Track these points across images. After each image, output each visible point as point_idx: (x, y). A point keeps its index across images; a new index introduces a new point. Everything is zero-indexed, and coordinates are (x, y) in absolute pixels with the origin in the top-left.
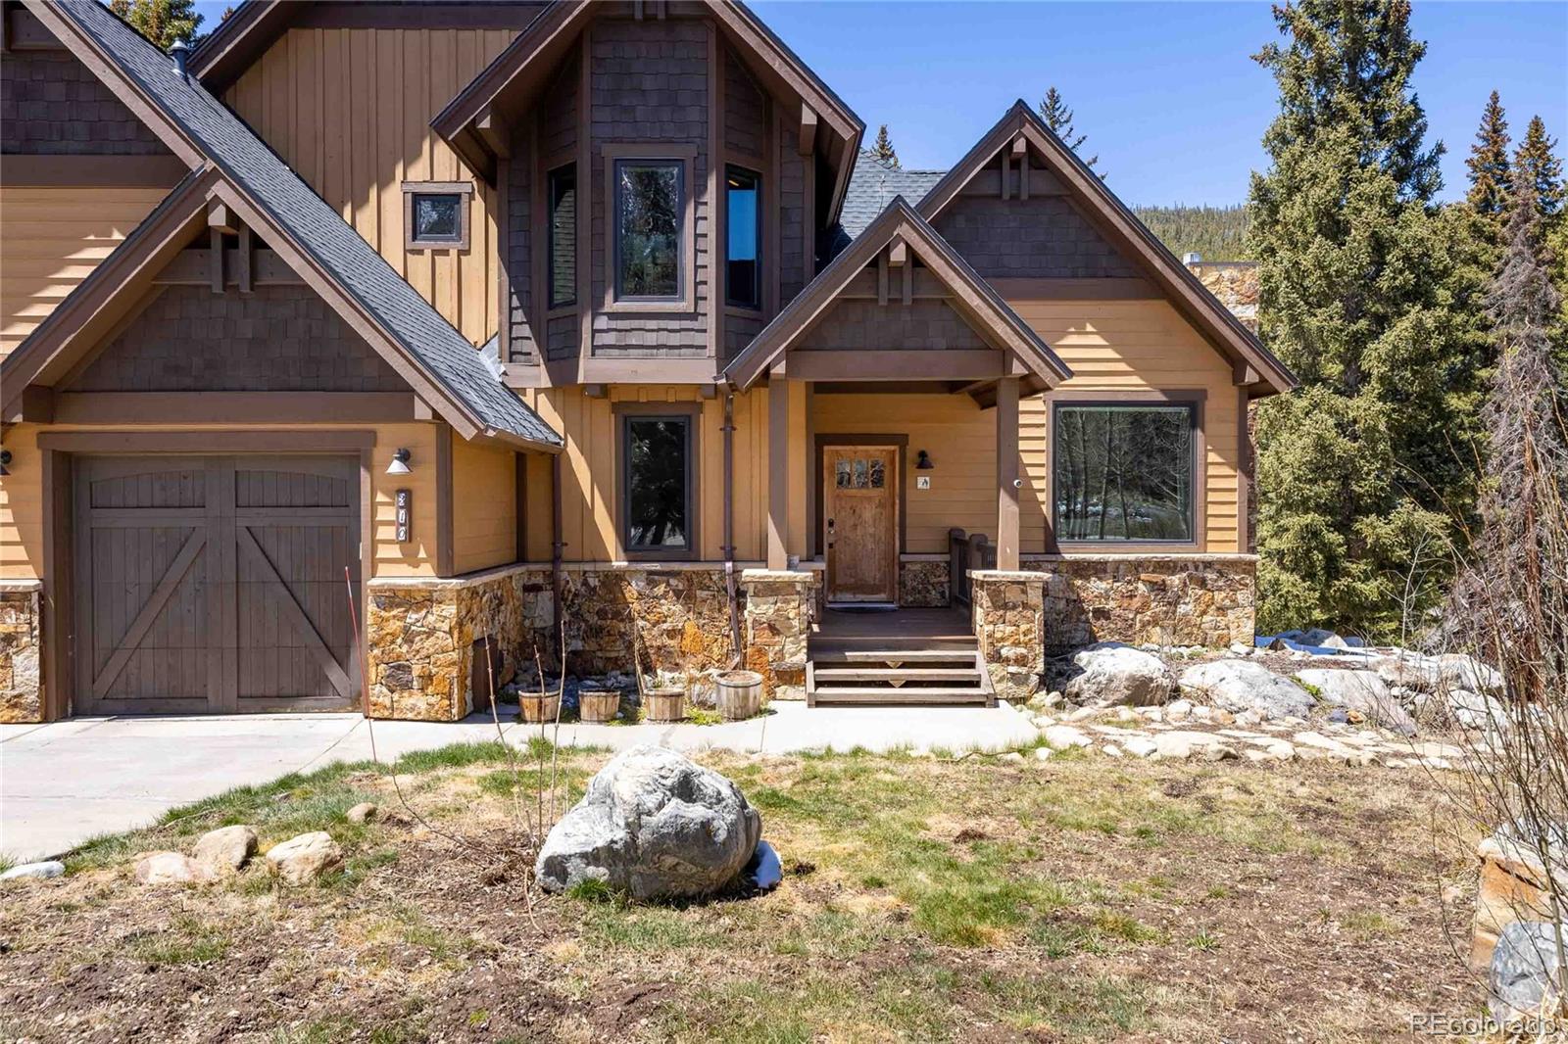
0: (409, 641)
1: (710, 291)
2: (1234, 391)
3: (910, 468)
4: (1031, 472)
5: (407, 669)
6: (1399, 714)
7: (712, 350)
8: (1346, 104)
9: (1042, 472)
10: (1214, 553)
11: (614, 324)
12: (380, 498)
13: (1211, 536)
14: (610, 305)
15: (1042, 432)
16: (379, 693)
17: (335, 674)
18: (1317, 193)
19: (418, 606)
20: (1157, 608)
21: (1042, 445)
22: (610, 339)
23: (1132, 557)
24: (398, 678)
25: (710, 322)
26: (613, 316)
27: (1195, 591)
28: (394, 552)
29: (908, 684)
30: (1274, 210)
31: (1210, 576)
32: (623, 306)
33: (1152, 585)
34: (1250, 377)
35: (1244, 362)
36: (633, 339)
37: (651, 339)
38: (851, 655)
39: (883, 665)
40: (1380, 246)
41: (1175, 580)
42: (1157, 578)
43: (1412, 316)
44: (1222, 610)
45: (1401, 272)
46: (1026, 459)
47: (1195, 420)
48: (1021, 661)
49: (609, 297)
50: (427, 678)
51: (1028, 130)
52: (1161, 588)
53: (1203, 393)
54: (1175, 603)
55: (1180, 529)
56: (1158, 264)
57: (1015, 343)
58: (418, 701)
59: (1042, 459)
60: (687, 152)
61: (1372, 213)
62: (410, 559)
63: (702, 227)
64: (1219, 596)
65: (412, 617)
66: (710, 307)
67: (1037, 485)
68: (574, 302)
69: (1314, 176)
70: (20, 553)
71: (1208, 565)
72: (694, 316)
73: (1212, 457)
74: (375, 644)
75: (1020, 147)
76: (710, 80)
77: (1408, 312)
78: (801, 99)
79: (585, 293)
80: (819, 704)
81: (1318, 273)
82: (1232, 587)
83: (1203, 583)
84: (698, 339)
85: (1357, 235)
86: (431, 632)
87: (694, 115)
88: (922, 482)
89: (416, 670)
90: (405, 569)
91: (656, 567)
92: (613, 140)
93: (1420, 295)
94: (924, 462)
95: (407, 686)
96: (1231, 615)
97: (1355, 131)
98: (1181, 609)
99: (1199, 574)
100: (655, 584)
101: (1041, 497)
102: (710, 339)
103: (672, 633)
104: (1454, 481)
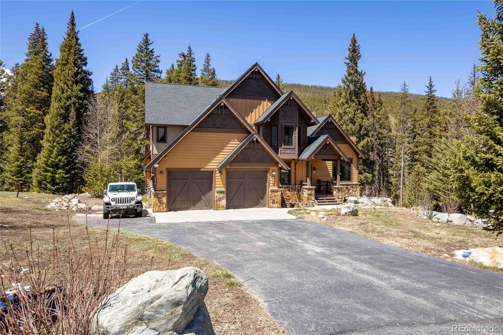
0: (275, 197)
1: (297, 145)
2: (357, 158)
3: (313, 170)
4: (329, 170)
5: (275, 201)
6: (383, 204)
7: (297, 154)
8: (355, 99)
9: (331, 170)
10: (354, 183)
11: (284, 150)
12: (270, 177)
13: (354, 180)
14: (283, 147)
15: (331, 164)
16: (271, 204)
17: (261, 201)
18: (350, 115)
19: (276, 192)
20: (347, 191)
21: (331, 166)
22: (283, 152)
23: (343, 183)
24: (274, 202)
25: (297, 150)
26: (283, 148)
27: (352, 189)
28: (272, 185)
29: (328, 202)
30: (342, 117)
31: (354, 186)
32: (285, 147)
33: (346, 188)
34: (360, 156)
35: (359, 154)
36: (286, 152)
37: (289, 152)
38: (319, 198)
39: (323, 200)
40: (361, 126)
41: (349, 187)
42: (347, 186)
43: (366, 139)
44: (355, 191)
45: (364, 131)
46: (329, 168)
47: (351, 162)
48: (341, 198)
49: (283, 145)
50: (277, 202)
51: (331, 118)
52: (347, 188)
53: (352, 158)
54: (349, 191)
55: (349, 179)
56: (348, 139)
57: (342, 155)
58: (276, 205)
59: (331, 168)
60: (294, 124)
61: (360, 120)
62: (274, 185)
63: (296, 136)
64: (355, 189)
65: (275, 194)
66: (297, 147)
67: (330, 172)
68: (277, 146)
69: (349, 112)
70: (222, 185)
71: (353, 184)
72: (294, 149)
73: (354, 168)
74: (270, 198)
75: (329, 121)
76: (296, 114)
77: (365, 138)
78: (311, 119)
79: (279, 144)
80: (319, 205)
81: (351, 130)
82: (357, 188)
83: (353, 187)
84: (295, 152)
85: (357, 124)
86: (278, 196)
87: (295, 119)
88: (314, 172)
89: (276, 201)
90: (273, 187)
91: (286, 186)
92: (284, 122)
93: (367, 135)
94: (315, 169)
95: (275, 203)
96: (356, 192)
97: (356, 104)
98: (350, 191)
99: (352, 186)
100: (286, 189)
101: (331, 174)
102: (297, 152)
103: (288, 196)
104: (372, 168)
